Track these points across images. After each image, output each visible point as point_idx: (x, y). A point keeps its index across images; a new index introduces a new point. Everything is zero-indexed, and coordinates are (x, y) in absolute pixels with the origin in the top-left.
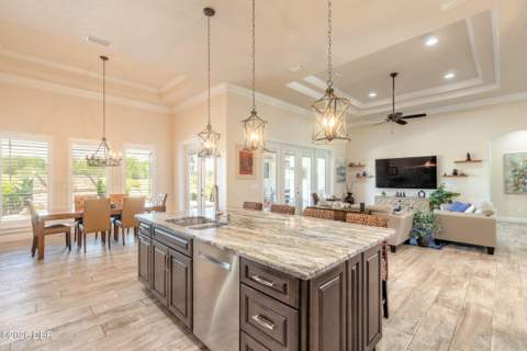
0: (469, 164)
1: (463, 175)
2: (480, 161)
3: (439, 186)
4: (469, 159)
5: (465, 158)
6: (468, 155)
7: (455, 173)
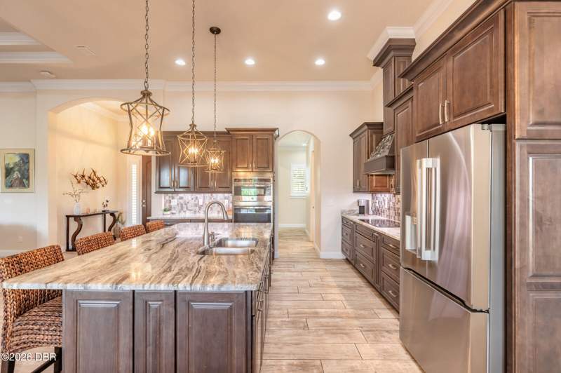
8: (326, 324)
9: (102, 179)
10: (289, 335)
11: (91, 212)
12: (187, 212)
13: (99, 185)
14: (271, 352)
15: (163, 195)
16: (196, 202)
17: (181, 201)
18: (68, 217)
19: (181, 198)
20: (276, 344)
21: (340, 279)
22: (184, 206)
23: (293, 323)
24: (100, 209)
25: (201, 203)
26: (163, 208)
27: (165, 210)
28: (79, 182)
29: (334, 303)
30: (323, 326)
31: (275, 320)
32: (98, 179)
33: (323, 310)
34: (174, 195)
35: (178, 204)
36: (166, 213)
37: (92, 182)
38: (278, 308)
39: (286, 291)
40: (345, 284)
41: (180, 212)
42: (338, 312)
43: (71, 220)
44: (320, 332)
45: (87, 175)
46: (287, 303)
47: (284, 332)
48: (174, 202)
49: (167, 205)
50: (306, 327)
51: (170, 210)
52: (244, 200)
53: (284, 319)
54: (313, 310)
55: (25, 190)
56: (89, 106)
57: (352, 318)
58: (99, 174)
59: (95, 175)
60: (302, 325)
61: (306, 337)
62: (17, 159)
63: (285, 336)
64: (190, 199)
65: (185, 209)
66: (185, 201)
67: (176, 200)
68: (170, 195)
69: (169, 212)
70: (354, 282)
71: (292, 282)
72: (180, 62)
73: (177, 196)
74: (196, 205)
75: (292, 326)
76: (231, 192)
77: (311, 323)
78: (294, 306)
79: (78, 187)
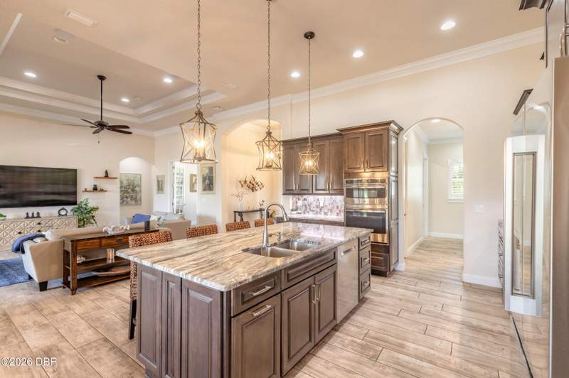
0: (106, 180)
1: (102, 190)
2: (114, 178)
3: (78, 202)
4: (107, 176)
5: (103, 175)
6: (107, 172)
7: (95, 189)
8: (404, 364)
9: (259, 183)
10: (348, 359)
11: (251, 209)
12: (311, 212)
13: (257, 188)
14: (316, 368)
15: (291, 196)
16: (318, 204)
17: (305, 202)
18: (235, 212)
19: (305, 199)
20: (327, 362)
21: (472, 314)
22: (308, 207)
23: (363, 346)
24: (258, 207)
25: (322, 205)
26: (291, 208)
27: (292, 210)
28: (242, 186)
29: (438, 343)
30: (398, 363)
31: (345, 337)
32: (257, 184)
33: (413, 346)
34: (300, 197)
35: (303, 205)
36: (293, 212)
37: (252, 186)
38: (359, 324)
39: (382, 309)
40: (475, 322)
41: (304, 212)
42: (434, 355)
43: (237, 214)
44: (388, 370)
45: (248, 180)
46: (373, 323)
47: (345, 354)
48: (300, 203)
49: (295, 205)
50: (375, 358)
51: (297, 210)
52: (356, 202)
53: (355, 339)
54: (400, 341)
55: (211, 192)
56: (248, 126)
57: (450, 369)
58: (257, 180)
59: (254, 180)
60: (371, 353)
61: (367, 369)
62: (207, 171)
63: (344, 358)
64: (312, 200)
65: (308, 210)
66: (309, 202)
67: (301, 201)
68: (297, 196)
69: (295, 212)
70: (494, 324)
71: (399, 302)
72: (295, 75)
73: (302, 198)
74: (317, 207)
75: (360, 350)
76: (343, 194)
77: (385, 354)
78: (380, 329)
79: (241, 190)
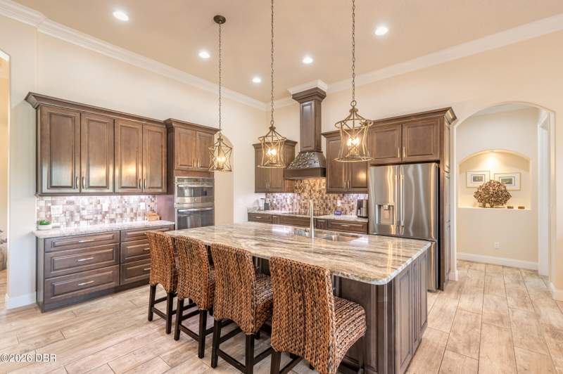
12: (82, 222)
16: (99, 207)
17: (72, 208)
19: (72, 203)
22: (76, 214)
25: (105, 209)
35: (64, 213)
41: (67, 224)
48: (57, 210)
49: (44, 214)
64: (87, 203)
65: (78, 219)
66: (78, 207)
67: (61, 207)
68: (49, 199)
69: (47, 227)
73: (62, 201)
74: (98, 212)
